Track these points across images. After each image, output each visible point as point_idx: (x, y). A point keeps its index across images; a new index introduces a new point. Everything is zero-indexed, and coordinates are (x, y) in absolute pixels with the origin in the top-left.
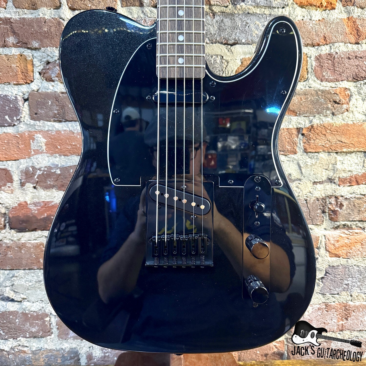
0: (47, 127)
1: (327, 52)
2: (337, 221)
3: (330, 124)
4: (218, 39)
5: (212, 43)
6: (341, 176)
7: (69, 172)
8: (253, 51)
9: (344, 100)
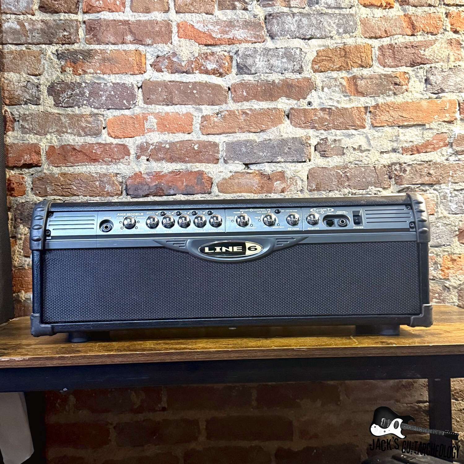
0: (158, 109)
1: (389, 43)
2: (402, 185)
3: (393, 103)
4: (297, 35)
5: (293, 38)
6: (404, 146)
7: (176, 146)
8: (327, 44)
9: (403, 82)
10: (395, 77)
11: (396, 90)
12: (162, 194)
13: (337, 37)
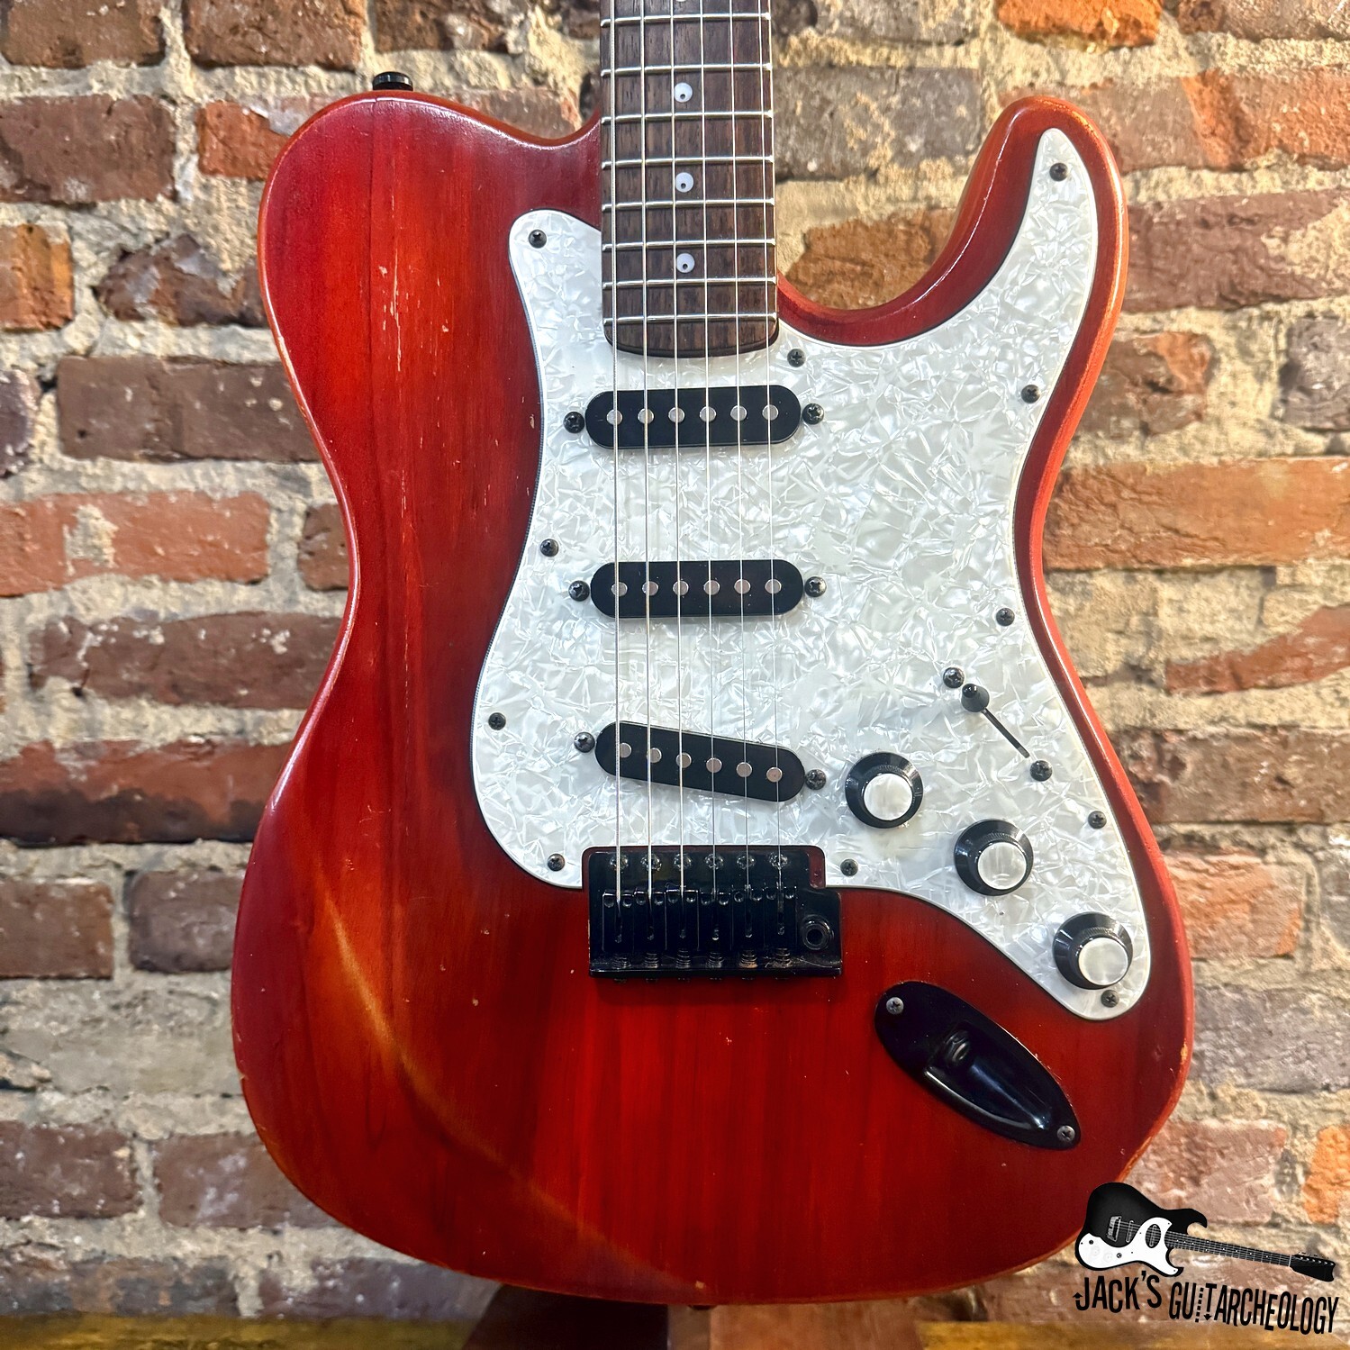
0: (119, 479)
2: (1159, 823)
3: (1134, 468)
6: (1175, 657)
7: (194, 637)
8: (848, 204)
9: (1184, 379)
10: (1149, 354)
11: (1151, 412)
12: (136, 838)
13: (895, 171)
